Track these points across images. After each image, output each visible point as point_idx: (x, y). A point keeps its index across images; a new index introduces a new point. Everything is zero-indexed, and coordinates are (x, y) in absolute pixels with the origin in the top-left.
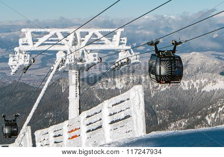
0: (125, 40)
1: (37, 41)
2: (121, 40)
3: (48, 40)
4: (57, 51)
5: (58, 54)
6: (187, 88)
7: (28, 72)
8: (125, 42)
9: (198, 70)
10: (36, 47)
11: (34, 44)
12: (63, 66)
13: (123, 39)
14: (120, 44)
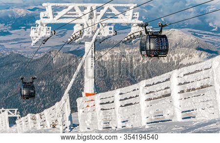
0: (137, 14)
1: (57, 14)
2: (134, 15)
3: (66, 14)
4: (74, 24)
5: (75, 27)
6: (167, 62)
7: (47, 43)
8: (138, 16)
9: (176, 45)
10: (55, 20)
11: (54, 17)
12: (80, 39)
13: (135, 13)
14: (133, 18)
